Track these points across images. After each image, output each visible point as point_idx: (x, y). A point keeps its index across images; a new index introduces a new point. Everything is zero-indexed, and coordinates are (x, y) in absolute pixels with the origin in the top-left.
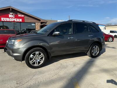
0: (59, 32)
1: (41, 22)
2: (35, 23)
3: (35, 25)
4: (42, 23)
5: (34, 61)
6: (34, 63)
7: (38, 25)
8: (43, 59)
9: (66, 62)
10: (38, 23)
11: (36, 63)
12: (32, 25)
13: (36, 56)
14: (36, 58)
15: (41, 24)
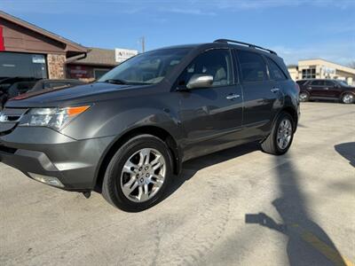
0: (211, 78)
1: (66, 50)
2: (46, 56)
3: (44, 61)
4: (69, 54)
5: (134, 183)
6: (136, 192)
7: (57, 62)
8: (163, 173)
9: (219, 177)
10: (56, 56)
11: (140, 189)
12: (35, 61)
13: (140, 164)
14: (140, 172)
15: (67, 57)
